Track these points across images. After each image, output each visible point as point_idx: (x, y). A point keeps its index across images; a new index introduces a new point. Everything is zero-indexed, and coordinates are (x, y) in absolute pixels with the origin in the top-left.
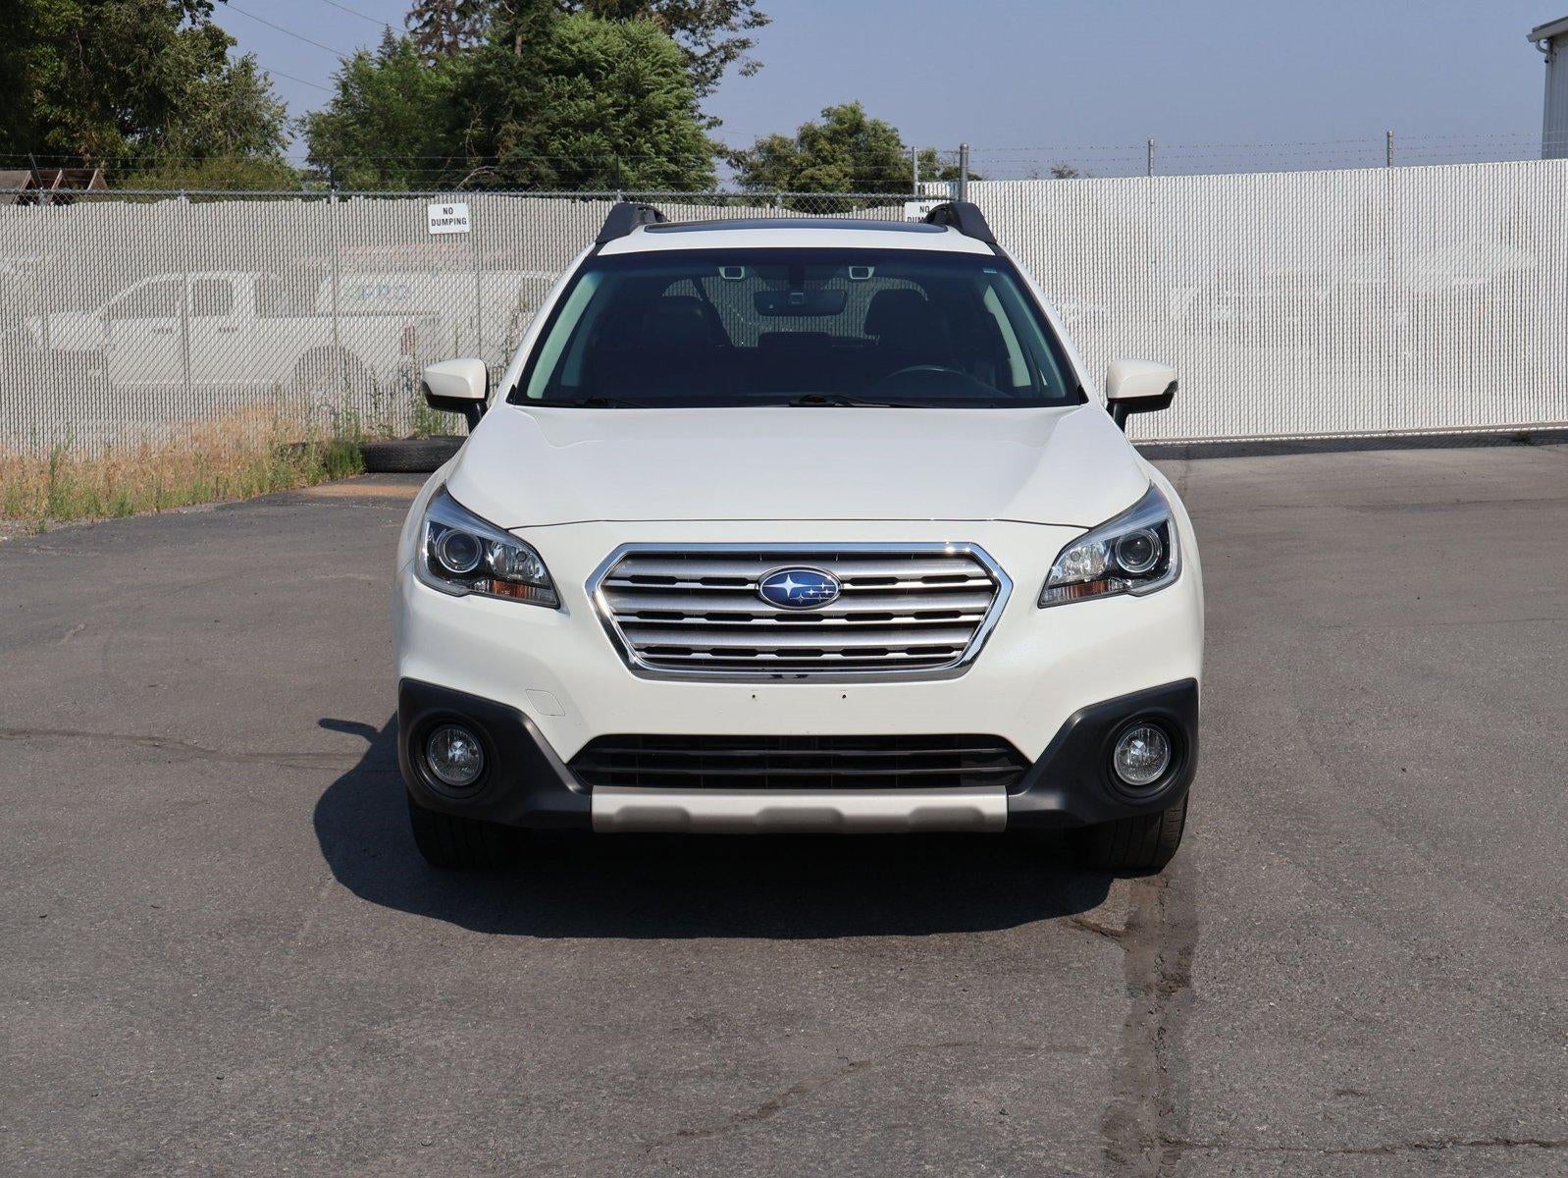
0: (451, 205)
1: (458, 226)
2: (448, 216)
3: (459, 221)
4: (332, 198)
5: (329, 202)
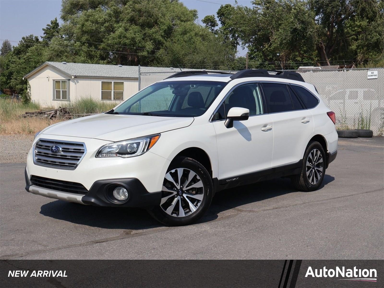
0: (373, 71)
1: (375, 77)
2: (372, 74)
3: (375, 76)
4: (345, 70)
5: (344, 71)
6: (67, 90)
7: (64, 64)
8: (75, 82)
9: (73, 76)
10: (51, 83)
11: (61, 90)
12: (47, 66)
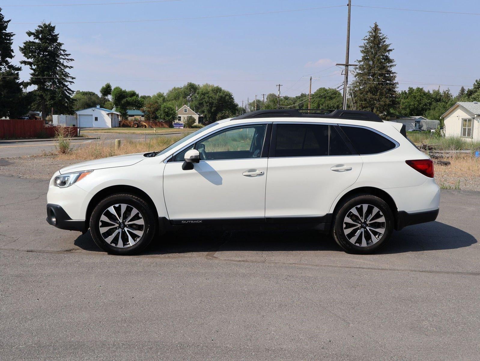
6: (471, 128)
7: (475, 103)
8: (478, 120)
9: (476, 115)
10: (460, 122)
11: (467, 128)
12: (458, 106)
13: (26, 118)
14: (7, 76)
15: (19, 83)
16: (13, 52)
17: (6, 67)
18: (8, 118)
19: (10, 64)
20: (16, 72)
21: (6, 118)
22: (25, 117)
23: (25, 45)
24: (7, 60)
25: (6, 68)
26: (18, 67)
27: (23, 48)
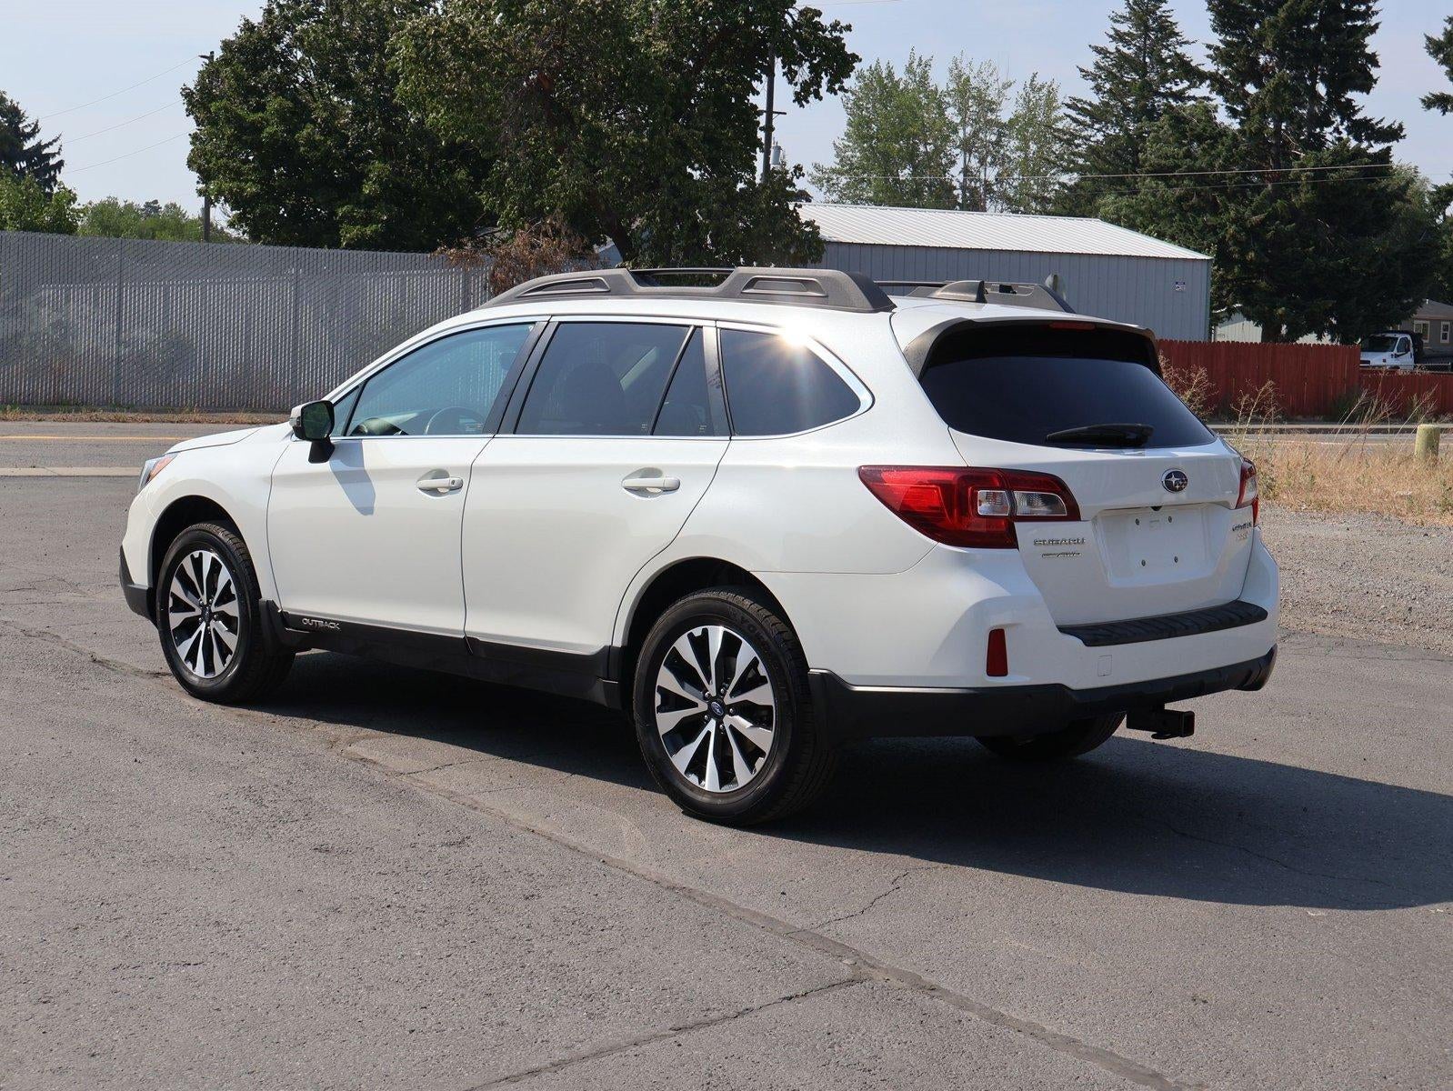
13: (1400, 336)
14: (1332, 164)
15: (1389, 190)
16: (1376, 64)
17: (1341, 128)
18: (1326, 340)
19: (1357, 117)
20: (1377, 148)
21: (1320, 338)
22: (1398, 336)
23: (1449, 28)
24: (1349, 101)
25: (1340, 133)
26: (1390, 127)
27: (1442, 38)
